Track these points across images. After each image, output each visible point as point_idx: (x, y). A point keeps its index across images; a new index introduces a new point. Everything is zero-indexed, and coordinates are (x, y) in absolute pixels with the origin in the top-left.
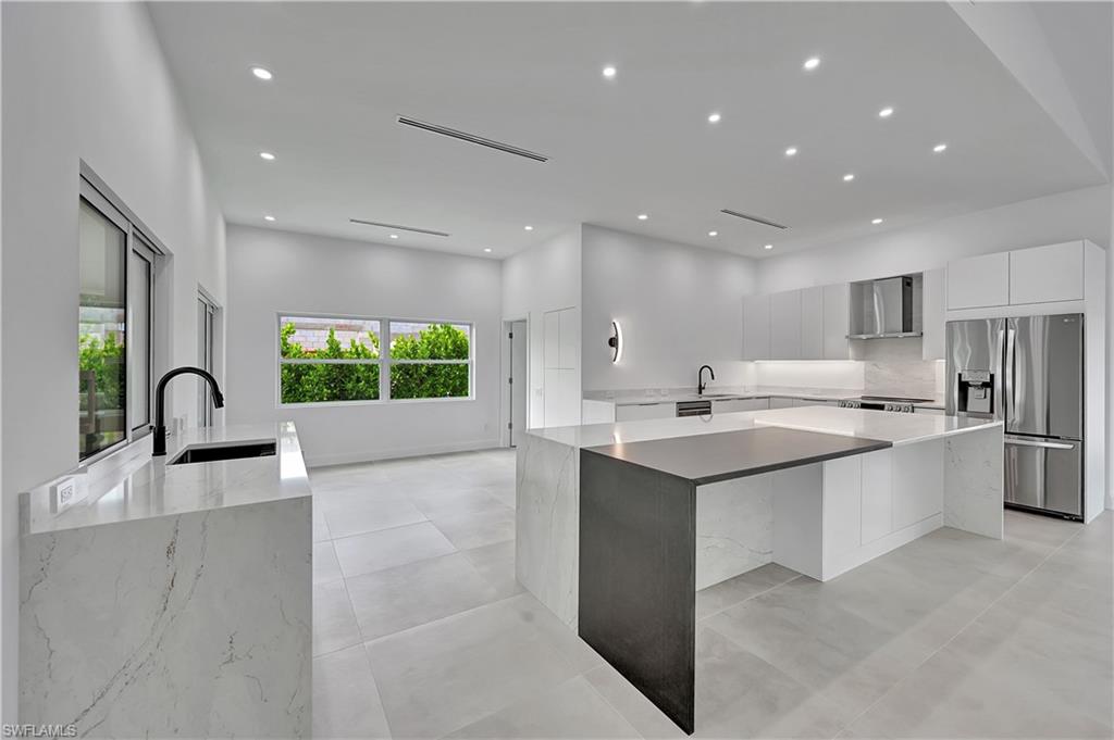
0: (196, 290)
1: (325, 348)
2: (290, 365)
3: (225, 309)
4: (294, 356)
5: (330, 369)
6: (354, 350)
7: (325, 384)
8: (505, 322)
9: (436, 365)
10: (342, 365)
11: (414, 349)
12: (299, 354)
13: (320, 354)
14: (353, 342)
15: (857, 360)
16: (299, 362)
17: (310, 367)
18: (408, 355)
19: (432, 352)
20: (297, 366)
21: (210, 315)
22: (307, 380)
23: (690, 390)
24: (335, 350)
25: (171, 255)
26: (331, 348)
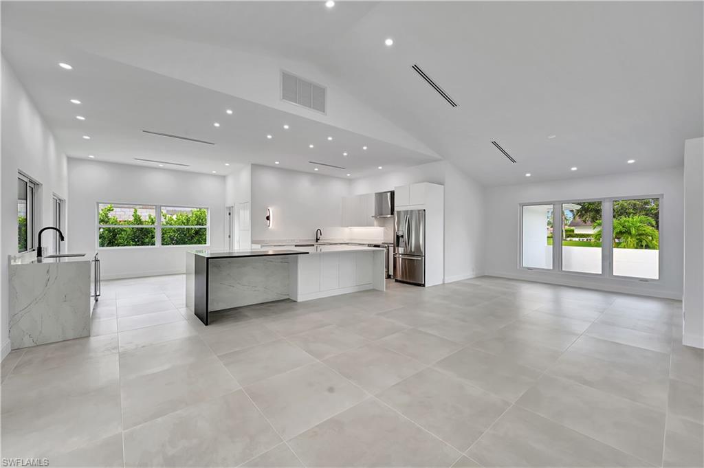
0: (51, 194)
1: (132, 219)
2: (109, 228)
3: (67, 201)
4: (112, 223)
5: (134, 231)
6: (150, 221)
7: (132, 239)
8: (227, 208)
9: (201, 229)
10: (142, 228)
11: (188, 220)
12: (116, 222)
13: (129, 223)
14: (150, 216)
15: (380, 226)
16: (116, 226)
17: (122, 230)
18: (184, 223)
19: (198, 222)
20: (114, 230)
21: (59, 204)
22: (120, 237)
23: (312, 240)
24: (138, 220)
25: (42, 185)
26: (136, 219)
